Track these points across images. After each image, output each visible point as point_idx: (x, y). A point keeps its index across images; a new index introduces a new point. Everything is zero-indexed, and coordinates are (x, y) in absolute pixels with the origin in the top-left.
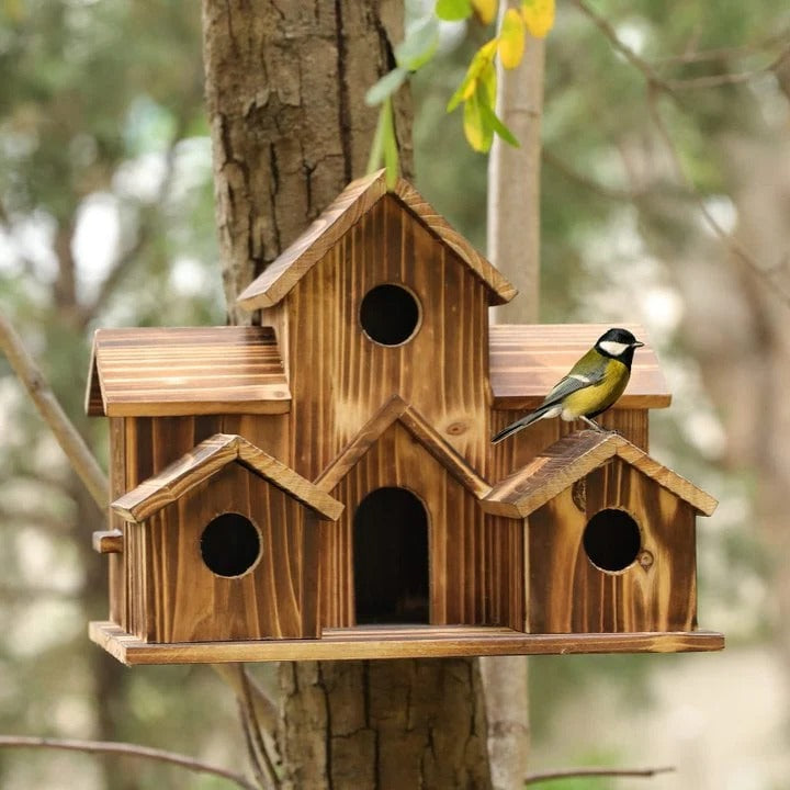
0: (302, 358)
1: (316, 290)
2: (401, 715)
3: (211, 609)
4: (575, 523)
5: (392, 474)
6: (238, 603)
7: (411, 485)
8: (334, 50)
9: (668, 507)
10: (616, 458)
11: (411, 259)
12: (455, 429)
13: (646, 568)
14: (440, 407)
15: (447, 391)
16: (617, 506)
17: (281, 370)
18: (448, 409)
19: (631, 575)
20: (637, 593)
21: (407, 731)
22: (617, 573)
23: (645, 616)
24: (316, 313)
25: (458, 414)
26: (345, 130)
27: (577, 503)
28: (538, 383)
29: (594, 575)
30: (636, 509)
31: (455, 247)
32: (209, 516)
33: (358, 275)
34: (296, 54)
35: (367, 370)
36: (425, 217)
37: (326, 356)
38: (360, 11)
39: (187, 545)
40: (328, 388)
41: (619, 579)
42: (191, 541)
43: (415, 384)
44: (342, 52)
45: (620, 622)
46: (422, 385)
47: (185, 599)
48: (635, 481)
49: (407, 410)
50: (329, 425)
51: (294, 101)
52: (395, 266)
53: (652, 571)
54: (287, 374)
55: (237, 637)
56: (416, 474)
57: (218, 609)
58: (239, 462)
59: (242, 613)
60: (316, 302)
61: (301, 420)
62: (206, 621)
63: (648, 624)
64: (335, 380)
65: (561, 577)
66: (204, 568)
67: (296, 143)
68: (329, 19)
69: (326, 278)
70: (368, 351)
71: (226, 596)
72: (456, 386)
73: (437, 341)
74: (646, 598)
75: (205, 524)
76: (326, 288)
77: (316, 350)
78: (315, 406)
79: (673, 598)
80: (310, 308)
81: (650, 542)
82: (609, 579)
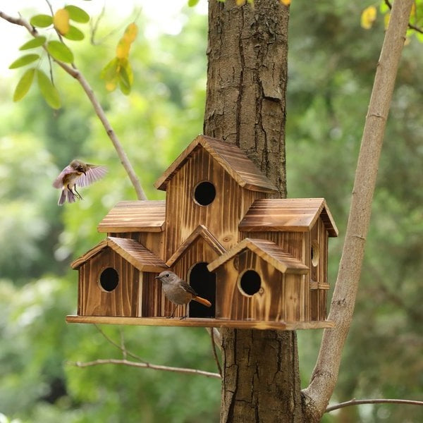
0: (170, 210)
1: (176, 184)
2: (246, 359)
3: (99, 303)
5: (202, 257)
6: (109, 302)
8: (238, 92)
12: (226, 240)
13: (261, 295)
16: (250, 269)
18: (224, 231)
19: (255, 298)
21: (248, 366)
22: (250, 296)
24: (176, 193)
25: (228, 233)
26: (239, 123)
27: (235, 266)
30: (258, 269)
33: (192, 178)
34: (224, 95)
35: (194, 216)
37: (179, 210)
38: (251, 76)
39: (92, 279)
40: (179, 222)
41: (250, 299)
44: (242, 92)
46: (214, 222)
50: (179, 237)
51: (221, 113)
52: (206, 174)
53: (263, 296)
55: (108, 315)
59: (110, 305)
60: (176, 188)
61: (169, 236)
63: (261, 318)
64: (182, 219)
67: (221, 130)
68: (237, 81)
69: (180, 179)
71: (105, 299)
72: (227, 222)
73: (220, 204)
74: (261, 307)
76: (180, 183)
77: (175, 207)
78: (174, 229)
79: (271, 307)
80: (174, 191)
81: (263, 284)
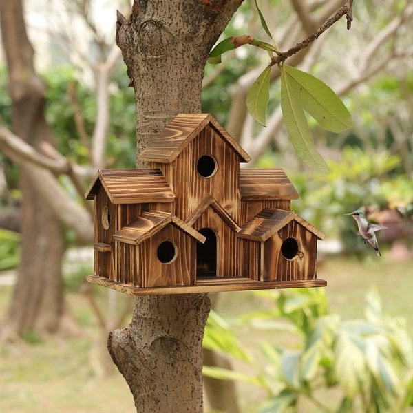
4: (278, 242)
7: (213, 227)
9: (309, 236)
10: (294, 220)
11: (214, 147)
14: (223, 199)
15: (226, 194)
17: (168, 186)
20: (298, 267)
23: (300, 275)
28: (255, 191)
29: (285, 261)
31: (231, 143)
32: (160, 242)
36: (221, 132)
42: (154, 251)
43: (215, 190)
45: (293, 277)
47: (152, 272)
48: (298, 227)
49: (214, 201)
54: (171, 187)
56: (215, 223)
57: (162, 275)
58: (172, 223)
62: (159, 280)
65: (274, 262)
66: (158, 260)
70: (199, 179)
75: (159, 245)
82: (289, 262)
